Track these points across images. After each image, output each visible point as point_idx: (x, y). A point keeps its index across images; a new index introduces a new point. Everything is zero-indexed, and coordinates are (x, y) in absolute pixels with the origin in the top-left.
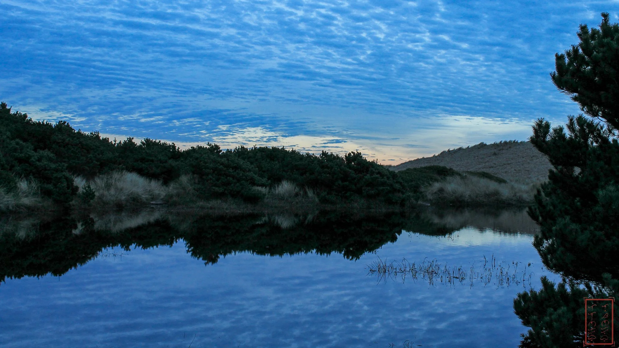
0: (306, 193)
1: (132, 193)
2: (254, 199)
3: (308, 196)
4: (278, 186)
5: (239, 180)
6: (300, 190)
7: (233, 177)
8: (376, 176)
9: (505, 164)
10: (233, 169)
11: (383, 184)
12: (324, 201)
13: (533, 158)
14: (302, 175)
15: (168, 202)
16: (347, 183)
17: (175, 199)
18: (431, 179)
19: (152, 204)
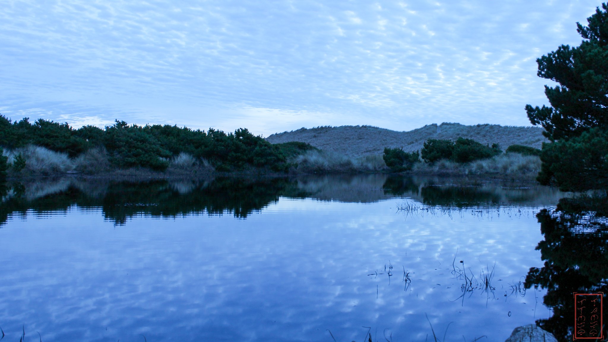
0: (201, 162)
1: (51, 164)
2: (161, 168)
3: (204, 166)
4: (177, 158)
5: (146, 152)
6: (196, 160)
7: (142, 149)
8: (263, 147)
9: (324, 144)
10: (140, 142)
11: (270, 154)
12: (220, 169)
13: (346, 139)
14: (197, 148)
15: (82, 171)
16: (239, 154)
17: (90, 168)
18: (295, 152)
19: (69, 174)
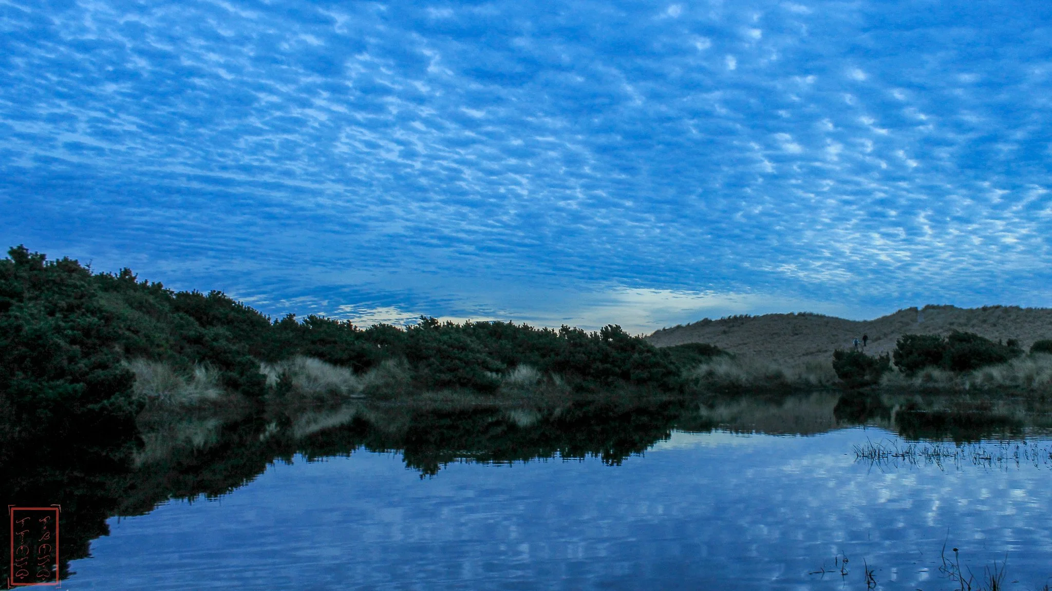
0: (551, 379)
1: (328, 384)
2: (489, 388)
3: (554, 384)
4: (514, 373)
5: (467, 363)
6: (543, 376)
7: (460, 359)
8: (645, 354)
10: (458, 350)
11: (657, 364)
12: (579, 389)
13: (774, 336)
14: (543, 356)
15: (373, 394)
16: (608, 366)
17: (385, 390)
18: (694, 360)
19: (353, 398)
